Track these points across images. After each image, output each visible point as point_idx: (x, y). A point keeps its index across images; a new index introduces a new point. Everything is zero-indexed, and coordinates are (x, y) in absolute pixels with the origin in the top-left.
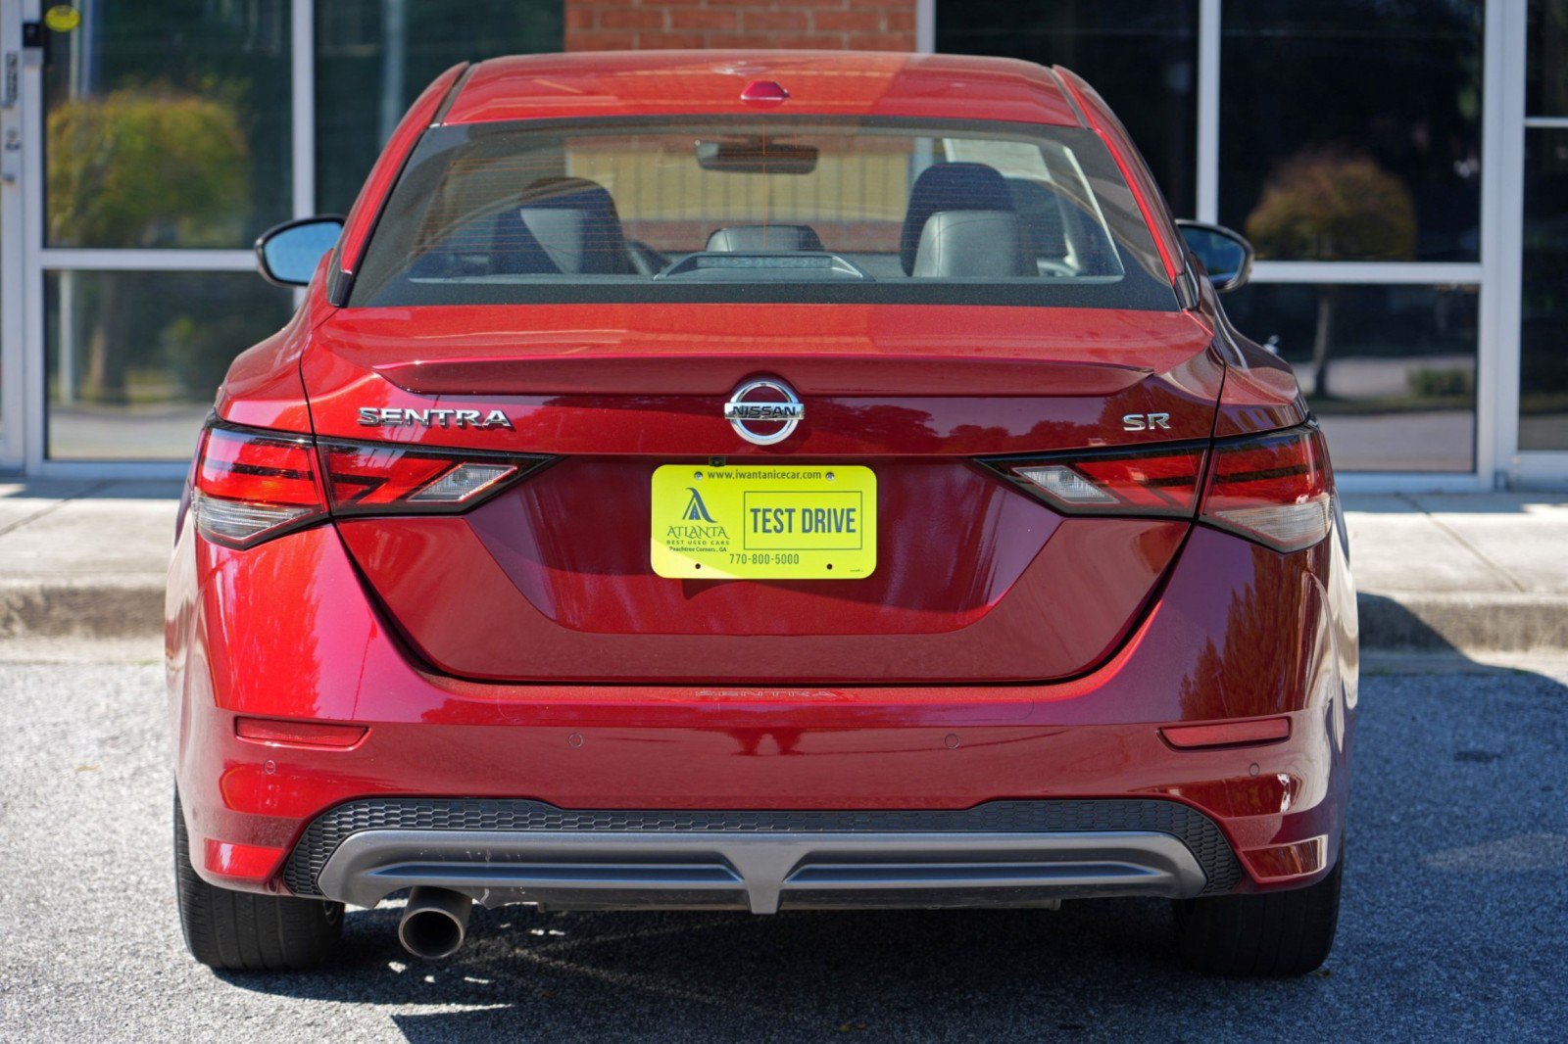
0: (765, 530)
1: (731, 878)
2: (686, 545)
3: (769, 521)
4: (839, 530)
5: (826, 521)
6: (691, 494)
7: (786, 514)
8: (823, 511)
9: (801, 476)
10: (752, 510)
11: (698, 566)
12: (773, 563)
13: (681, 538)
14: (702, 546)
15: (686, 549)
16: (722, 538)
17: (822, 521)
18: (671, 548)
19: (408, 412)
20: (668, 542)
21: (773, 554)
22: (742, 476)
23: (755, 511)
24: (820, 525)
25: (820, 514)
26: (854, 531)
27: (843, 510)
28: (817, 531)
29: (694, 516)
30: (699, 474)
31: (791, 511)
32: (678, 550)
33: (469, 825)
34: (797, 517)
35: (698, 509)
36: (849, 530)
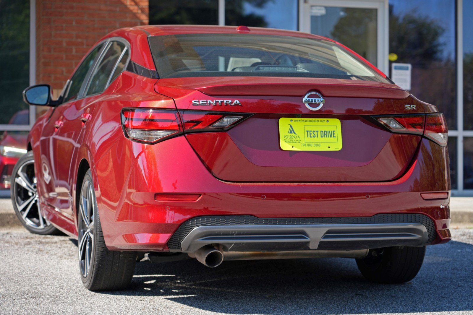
0: (310, 137)
1: (306, 238)
2: (289, 141)
3: (311, 134)
4: (331, 137)
5: (327, 134)
6: (290, 126)
7: (316, 132)
8: (326, 131)
9: (319, 121)
10: (307, 131)
11: (293, 147)
12: (313, 146)
13: (288, 139)
14: (293, 141)
15: (289, 142)
16: (299, 139)
17: (326, 134)
18: (285, 142)
19: (209, 101)
20: (285, 140)
21: (313, 144)
22: (303, 121)
23: (308, 131)
24: (326, 135)
25: (325, 132)
26: (335, 137)
27: (332, 131)
28: (325, 137)
29: (291, 132)
30: (292, 120)
31: (317, 131)
32: (287, 142)
33: (232, 224)
34: (319, 133)
35: (292, 131)
36: (334, 137)
